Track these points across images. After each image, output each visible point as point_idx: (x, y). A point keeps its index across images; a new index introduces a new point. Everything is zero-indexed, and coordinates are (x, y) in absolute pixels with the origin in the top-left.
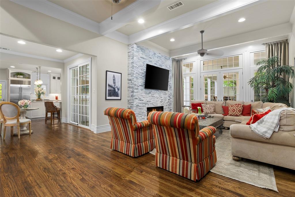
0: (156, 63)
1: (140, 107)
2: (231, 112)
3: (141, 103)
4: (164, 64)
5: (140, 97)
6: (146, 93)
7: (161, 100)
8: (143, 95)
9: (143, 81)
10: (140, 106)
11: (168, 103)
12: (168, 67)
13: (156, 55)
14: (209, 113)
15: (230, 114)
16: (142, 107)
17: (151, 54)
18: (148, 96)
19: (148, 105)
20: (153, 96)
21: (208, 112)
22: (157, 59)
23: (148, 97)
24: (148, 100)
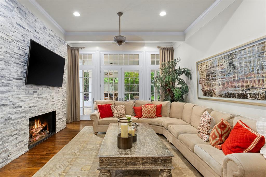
0: (47, 44)
1: (14, 122)
2: (146, 115)
3: (16, 113)
4: (57, 49)
5: (15, 101)
6: (28, 93)
7: (53, 102)
8: (20, 96)
9: (21, 70)
10: (12, 120)
11: (61, 105)
12: (63, 54)
13: (46, 31)
14: (121, 116)
15: (145, 116)
16: (18, 120)
17: (39, 26)
18: (31, 98)
19: (32, 114)
20: (41, 96)
21: (119, 115)
22: (49, 39)
23: (31, 100)
24: (30, 105)
